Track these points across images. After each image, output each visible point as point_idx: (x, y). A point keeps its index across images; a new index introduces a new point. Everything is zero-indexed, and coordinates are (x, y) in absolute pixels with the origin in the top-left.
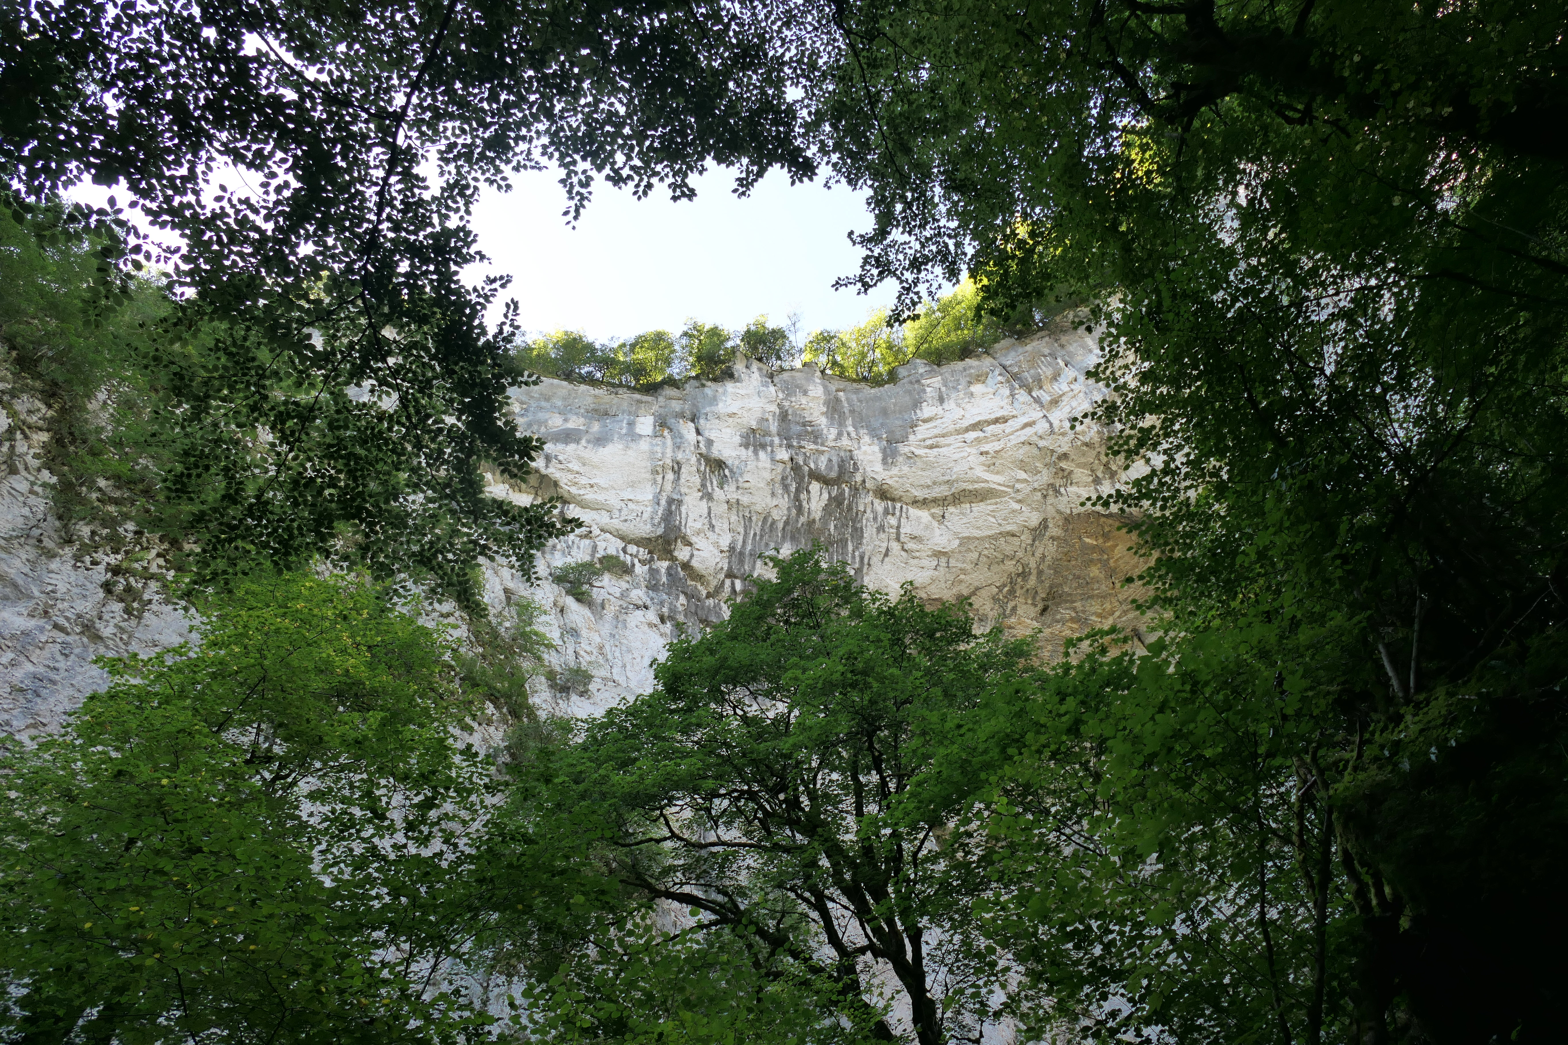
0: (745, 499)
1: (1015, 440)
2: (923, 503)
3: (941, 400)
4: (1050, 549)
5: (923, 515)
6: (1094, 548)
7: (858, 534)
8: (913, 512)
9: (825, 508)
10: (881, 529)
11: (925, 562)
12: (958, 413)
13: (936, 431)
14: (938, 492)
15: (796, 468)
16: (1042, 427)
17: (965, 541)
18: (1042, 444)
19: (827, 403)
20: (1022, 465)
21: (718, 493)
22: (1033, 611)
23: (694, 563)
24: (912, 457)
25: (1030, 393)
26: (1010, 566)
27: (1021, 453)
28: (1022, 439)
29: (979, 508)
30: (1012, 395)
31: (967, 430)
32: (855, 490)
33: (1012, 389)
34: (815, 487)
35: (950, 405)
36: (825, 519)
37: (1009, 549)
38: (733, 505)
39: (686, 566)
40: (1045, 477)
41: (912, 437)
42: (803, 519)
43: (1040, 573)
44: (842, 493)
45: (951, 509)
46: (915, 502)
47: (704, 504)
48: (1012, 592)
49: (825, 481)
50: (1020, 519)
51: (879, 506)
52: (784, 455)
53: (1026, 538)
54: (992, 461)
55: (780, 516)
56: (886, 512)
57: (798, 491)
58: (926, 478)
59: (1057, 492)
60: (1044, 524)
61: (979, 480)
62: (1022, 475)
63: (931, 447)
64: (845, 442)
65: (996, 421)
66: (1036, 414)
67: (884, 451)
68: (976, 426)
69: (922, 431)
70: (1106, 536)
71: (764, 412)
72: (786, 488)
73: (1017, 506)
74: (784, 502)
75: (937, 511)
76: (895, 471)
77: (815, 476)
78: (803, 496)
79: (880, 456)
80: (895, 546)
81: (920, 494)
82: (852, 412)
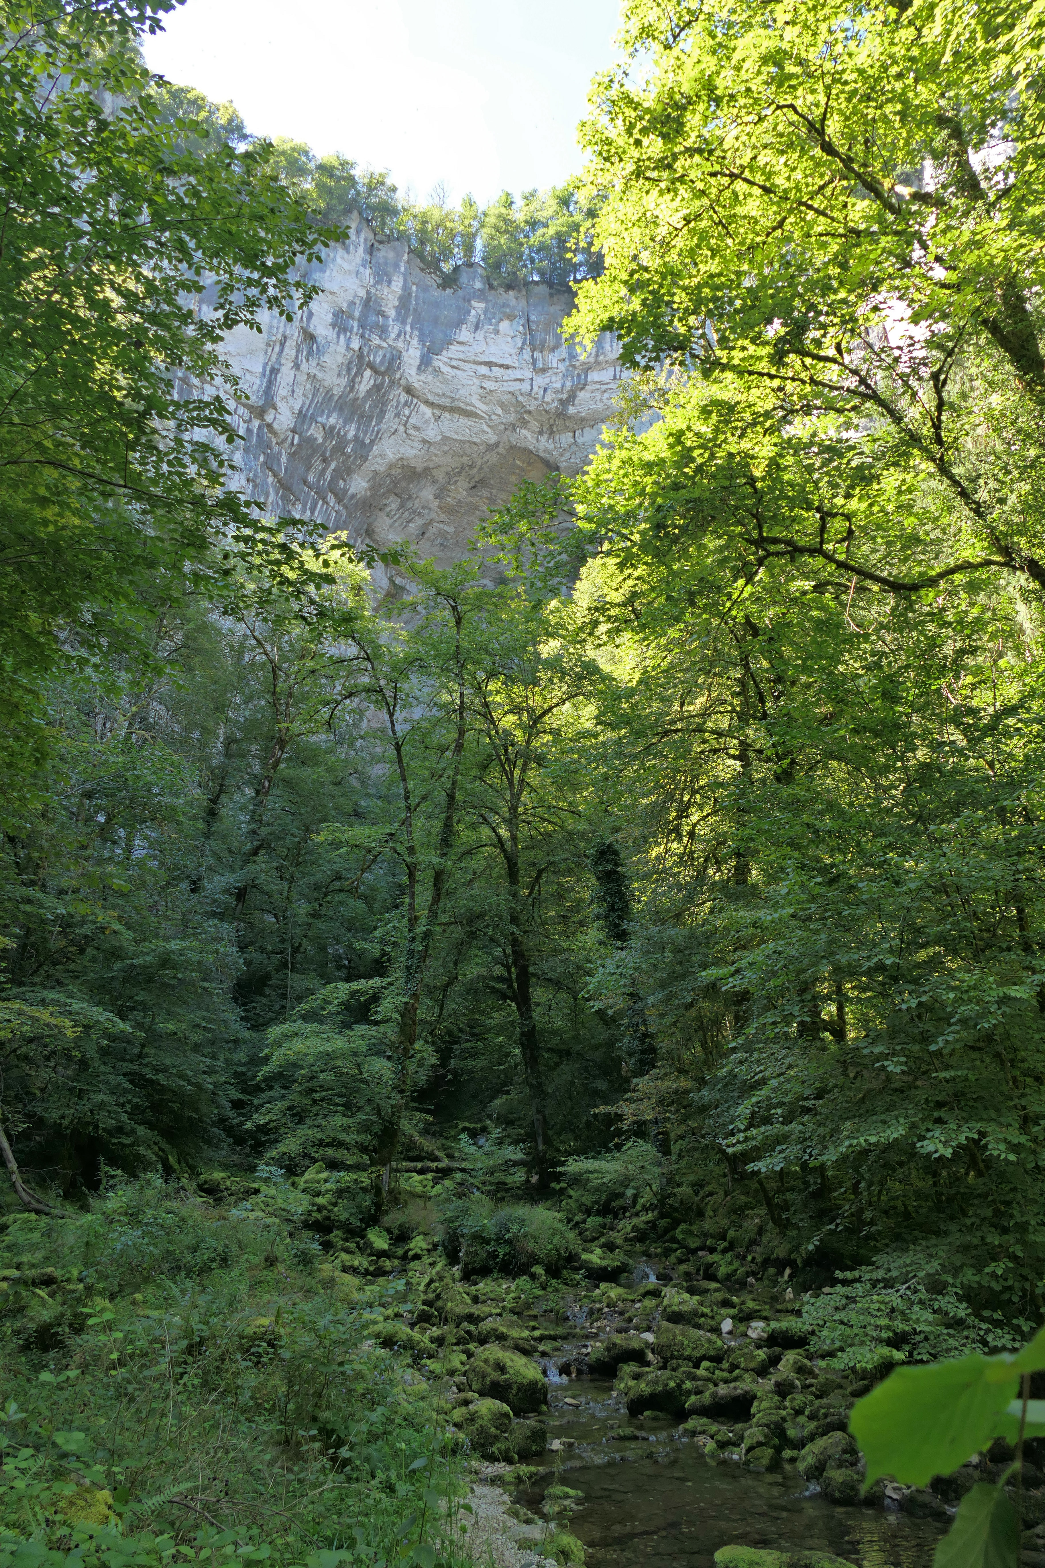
0: (320, 375)
1: (507, 387)
2: (431, 405)
3: (477, 328)
4: (493, 458)
5: (427, 411)
6: (519, 467)
7: (383, 413)
8: (424, 408)
9: (368, 392)
10: (397, 415)
11: (415, 444)
12: (481, 347)
13: (462, 356)
14: (443, 401)
15: (361, 356)
16: (526, 387)
17: (445, 439)
18: (520, 398)
19: (401, 298)
20: (502, 405)
21: (304, 366)
22: (467, 486)
23: (275, 426)
24: (437, 371)
25: (533, 351)
26: (465, 460)
27: (505, 398)
28: (511, 389)
29: (464, 421)
30: (522, 349)
31: (481, 363)
32: (392, 382)
33: (524, 343)
34: (368, 373)
35: (480, 335)
36: (365, 399)
37: (468, 451)
38: (311, 377)
39: (269, 426)
40: (512, 418)
41: (444, 352)
42: (351, 396)
43: (481, 468)
44: (382, 383)
45: (447, 414)
46: (427, 403)
47: (293, 372)
48: (460, 473)
49: (376, 371)
50: (484, 437)
51: (403, 397)
52: (355, 345)
53: (482, 448)
54: (486, 395)
55: (337, 391)
56: (406, 404)
57: (356, 375)
58: (440, 388)
59: (514, 430)
60: (497, 445)
61: (472, 405)
62: (499, 411)
63: (453, 367)
64: (400, 344)
65: (501, 366)
66: (528, 374)
67: (422, 357)
68: (489, 364)
69: (454, 350)
70: (529, 464)
71: (356, 295)
72: (349, 370)
73: (486, 428)
74: (344, 381)
75: (437, 412)
76: (423, 377)
77: (371, 366)
78: (358, 380)
79: (418, 361)
80: (402, 428)
81: (431, 398)
82: (415, 310)
